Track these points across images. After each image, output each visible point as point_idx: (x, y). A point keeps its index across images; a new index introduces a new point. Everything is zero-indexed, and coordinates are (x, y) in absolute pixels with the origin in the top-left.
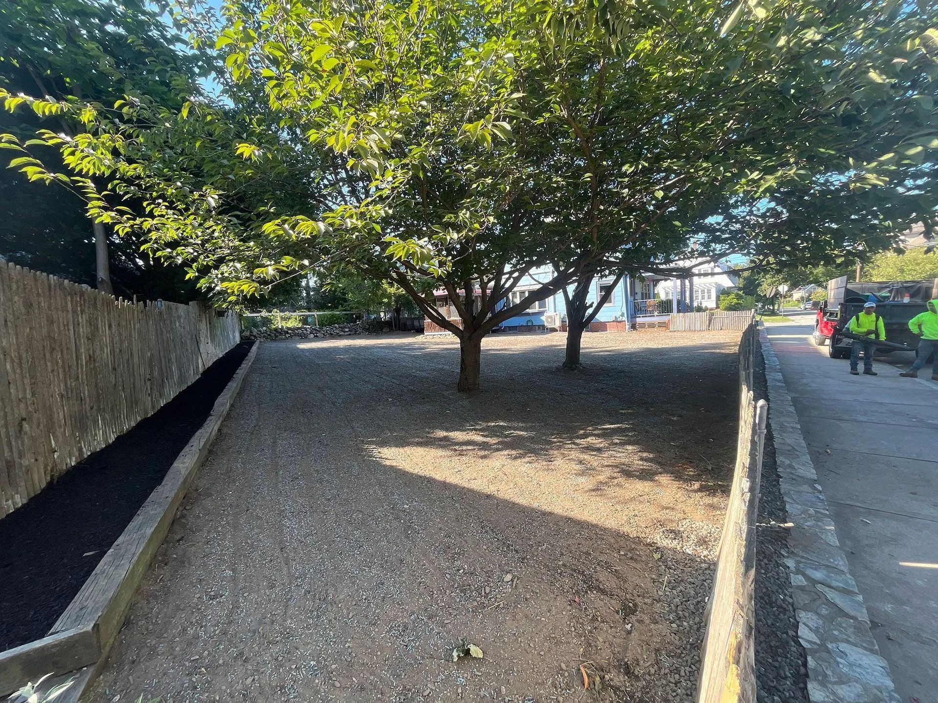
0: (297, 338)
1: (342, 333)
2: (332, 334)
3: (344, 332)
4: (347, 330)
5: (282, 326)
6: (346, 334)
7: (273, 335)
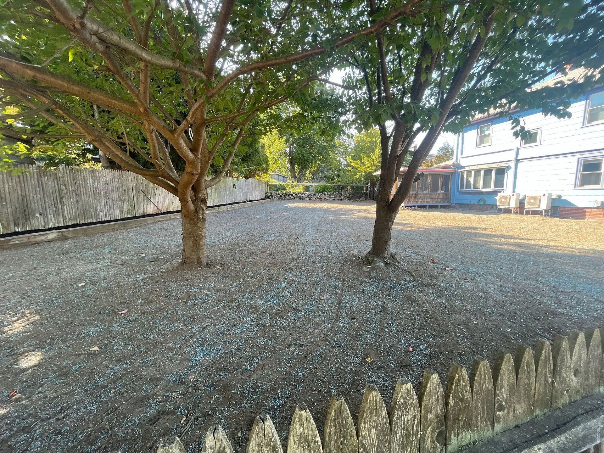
0: (297, 199)
1: (329, 199)
2: (321, 199)
3: (330, 198)
4: (332, 196)
5: (290, 191)
6: (331, 199)
7: (283, 196)
